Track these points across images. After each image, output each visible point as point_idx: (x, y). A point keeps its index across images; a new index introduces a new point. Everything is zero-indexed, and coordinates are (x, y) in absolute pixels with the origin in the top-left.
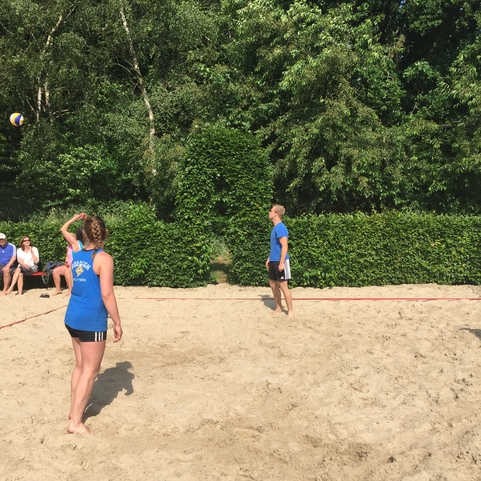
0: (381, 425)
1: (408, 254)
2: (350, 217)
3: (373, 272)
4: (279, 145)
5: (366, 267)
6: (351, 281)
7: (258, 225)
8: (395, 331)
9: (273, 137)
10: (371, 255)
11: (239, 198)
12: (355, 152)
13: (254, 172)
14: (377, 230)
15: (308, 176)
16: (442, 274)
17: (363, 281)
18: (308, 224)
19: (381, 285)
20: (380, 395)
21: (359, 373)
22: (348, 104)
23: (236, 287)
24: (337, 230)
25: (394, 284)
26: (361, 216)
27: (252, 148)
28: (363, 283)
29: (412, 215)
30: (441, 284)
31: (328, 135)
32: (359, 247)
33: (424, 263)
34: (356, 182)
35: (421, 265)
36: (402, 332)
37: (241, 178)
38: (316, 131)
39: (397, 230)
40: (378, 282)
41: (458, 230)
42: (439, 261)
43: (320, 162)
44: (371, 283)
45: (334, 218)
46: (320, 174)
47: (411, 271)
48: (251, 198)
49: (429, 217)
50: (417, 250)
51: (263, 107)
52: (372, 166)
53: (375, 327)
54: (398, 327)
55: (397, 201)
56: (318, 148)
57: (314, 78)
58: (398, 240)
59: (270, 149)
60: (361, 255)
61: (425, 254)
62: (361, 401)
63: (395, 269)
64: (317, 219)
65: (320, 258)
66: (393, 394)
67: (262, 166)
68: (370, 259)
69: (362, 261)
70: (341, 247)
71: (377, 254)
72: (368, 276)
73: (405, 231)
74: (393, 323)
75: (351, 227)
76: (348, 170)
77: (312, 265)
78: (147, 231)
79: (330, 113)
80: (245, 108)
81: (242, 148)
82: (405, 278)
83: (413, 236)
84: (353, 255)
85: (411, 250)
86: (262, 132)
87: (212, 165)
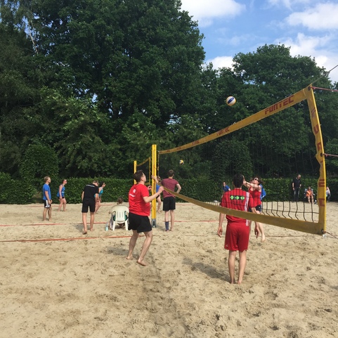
2: (86, 179)
4: (63, 150)
9: (61, 147)
12: (92, 154)
13: (52, 163)
15: (74, 162)
18: (71, 181)
22: (91, 136)
24: (81, 183)
27: (51, 154)
31: (82, 147)
33: (111, 195)
34: (92, 165)
38: (78, 146)
41: (122, 184)
42: (116, 194)
43: (80, 158)
45: (81, 179)
46: (79, 162)
50: (109, 190)
51: (57, 134)
52: (99, 159)
55: (108, 174)
56: (79, 152)
57: (77, 127)
59: (59, 152)
61: (111, 192)
64: (75, 180)
65: (75, 193)
77: (72, 196)
78: (8, 183)
79: (83, 139)
80: (49, 134)
86: (56, 145)
87: (36, 159)
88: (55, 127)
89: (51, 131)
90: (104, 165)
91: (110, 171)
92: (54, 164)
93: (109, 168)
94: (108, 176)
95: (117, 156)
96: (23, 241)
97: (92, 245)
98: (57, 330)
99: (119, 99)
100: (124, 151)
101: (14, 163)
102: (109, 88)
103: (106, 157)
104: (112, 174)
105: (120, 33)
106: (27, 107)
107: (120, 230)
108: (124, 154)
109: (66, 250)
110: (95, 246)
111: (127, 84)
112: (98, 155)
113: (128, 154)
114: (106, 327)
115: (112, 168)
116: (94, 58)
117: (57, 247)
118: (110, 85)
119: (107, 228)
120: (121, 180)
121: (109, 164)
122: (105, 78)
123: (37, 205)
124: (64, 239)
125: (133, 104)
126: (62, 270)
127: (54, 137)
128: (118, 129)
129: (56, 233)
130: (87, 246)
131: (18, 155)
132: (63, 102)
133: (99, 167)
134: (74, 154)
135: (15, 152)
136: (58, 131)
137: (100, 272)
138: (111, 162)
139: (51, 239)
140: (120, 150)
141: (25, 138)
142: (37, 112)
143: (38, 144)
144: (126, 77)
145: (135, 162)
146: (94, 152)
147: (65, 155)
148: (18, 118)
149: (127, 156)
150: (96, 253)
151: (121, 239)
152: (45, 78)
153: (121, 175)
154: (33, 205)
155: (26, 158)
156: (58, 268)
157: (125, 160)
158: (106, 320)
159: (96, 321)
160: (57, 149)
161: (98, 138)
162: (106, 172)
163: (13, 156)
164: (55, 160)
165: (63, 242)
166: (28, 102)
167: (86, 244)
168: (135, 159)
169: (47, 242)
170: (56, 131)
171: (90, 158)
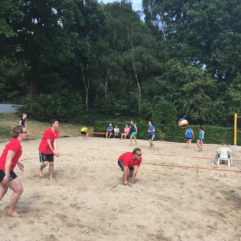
2: (197, 126)
4: (180, 105)
7: (173, 126)
9: (178, 103)
11: (168, 120)
12: (201, 109)
15: (189, 114)
16: (219, 142)
22: (202, 95)
23: (166, 142)
27: (172, 107)
31: (195, 104)
33: (215, 139)
34: (202, 117)
37: (169, 115)
38: (192, 103)
41: (224, 131)
42: (219, 138)
43: (192, 111)
47: (211, 141)
48: (171, 120)
49: (217, 127)
50: (213, 135)
51: (176, 94)
52: (206, 112)
55: (213, 123)
56: (192, 106)
57: (192, 88)
59: (177, 106)
61: (215, 136)
73: (210, 130)
76: (199, 114)
80: (171, 93)
85: (211, 135)
86: (175, 101)
87: (162, 111)
88: (176, 88)
89: (173, 91)
90: (210, 116)
91: (215, 121)
92: (174, 115)
93: (214, 118)
94: (213, 125)
95: (221, 110)
96: (154, 164)
97: (202, 174)
98: (181, 228)
99: (224, 68)
100: (226, 106)
101: (149, 113)
102: (216, 59)
103: (212, 111)
104: (216, 123)
105: (227, 15)
106: (158, 76)
107: (223, 166)
108: (226, 108)
109: (183, 174)
110: (204, 174)
111: (231, 55)
112: (205, 109)
113: (230, 108)
114: (217, 234)
115: (216, 118)
116: (205, 37)
117: (177, 171)
118: (217, 57)
119: (213, 163)
120: (224, 128)
121: (214, 115)
122: (213, 52)
123: (162, 142)
124: (181, 167)
125: (236, 70)
126: (181, 188)
127: (174, 96)
128: (223, 89)
129: (175, 162)
130: (198, 174)
131: (151, 108)
132: (183, 70)
133: (206, 118)
134: (188, 108)
135: (149, 106)
136: (178, 91)
137: (209, 193)
138: (216, 115)
139: (172, 166)
140: (224, 105)
141: (156, 97)
142: (164, 79)
143: (163, 101)
144: (230, 50)
145: (236, 115)
146: (203, 107)
147: (181, 108)
148: (151, 83)
149: (229, 110)
150: (205, 180)
151: (224, 172)
152: (170, 55)
153: (224, 124)
154: (159, 141)
155: (156, 110)
156: (178, 186)
157: (227, 113)
158: (217, 229)
159: (209, 228)
160: (176, 104)
161: (206, 96)
162: (211, 122)
163: (148, 108)
164: (175, 112)
165: (181, 169)
166: (158, 72)
167: (197, 172)
168: (236, 112)
169: (170, 167)
170: (176, 91)
171: (200, 111)
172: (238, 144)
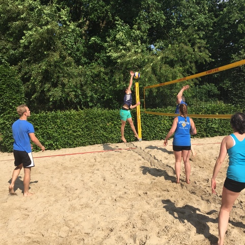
0: (90, 217)
1: (97, 129)
2: (68, 112)
3: (81, 140)
5: (77, 137)
6: (70, 145)
8: (93, 168)
10: (79, 131)
11: (5, 104)
13: (13, 89)
14: (82, 119)
15: (43, 92)
16: (112, 138)
17: (76, 144)
18: (46, 117)
19: (85, 146)
20: (89, 202)
21: (78, 192)
24: (61, 119)
25: (91, 144)
26: (73, 112)
27: (12, 76)
28: (76, 146)
29: (97, 110)
30: (112, 143)
32: (73, 128)
33: (105, 133)
34: (68, 95)
35: (103, 135)
36: (97, 168)
37: (6, 92)
39: (91, 118)
40: (83, 144)
42: (112, 132)
44: (80, 146)
45: (60, 113)
46: (49, 90)
47: (99, 138)
48: (13, 103)
49: (106, 111)
50: (101, 127)
52: (76, 87)
53: (84, 167)
54: (95, 167)
55: (90, 104)
58: (92, 123)
60: (75, 132)
61: (105, 129)
62: (80, 206)
63: (91, 137)
64: (50, 114)
65: (54, 135)
66: (95, 200)
67: (18, 86)
68: (79, 133)
69: (75, 134)
70: (64, 128)
71: (82, 131)
72: (78, 142)
73: (95, 118)
74: (93, 164)
75: (69, 117)
77: (49, 138)
81: (6, 76)
82: (96, 142)
83: (99, 121)
84: (71, 132)
85: (98, 128)
93: (92, 96)
94: (91, 107)
104: (95, 105)
162: (87, 102)
171: (64, 85)
172: (144, 139)
